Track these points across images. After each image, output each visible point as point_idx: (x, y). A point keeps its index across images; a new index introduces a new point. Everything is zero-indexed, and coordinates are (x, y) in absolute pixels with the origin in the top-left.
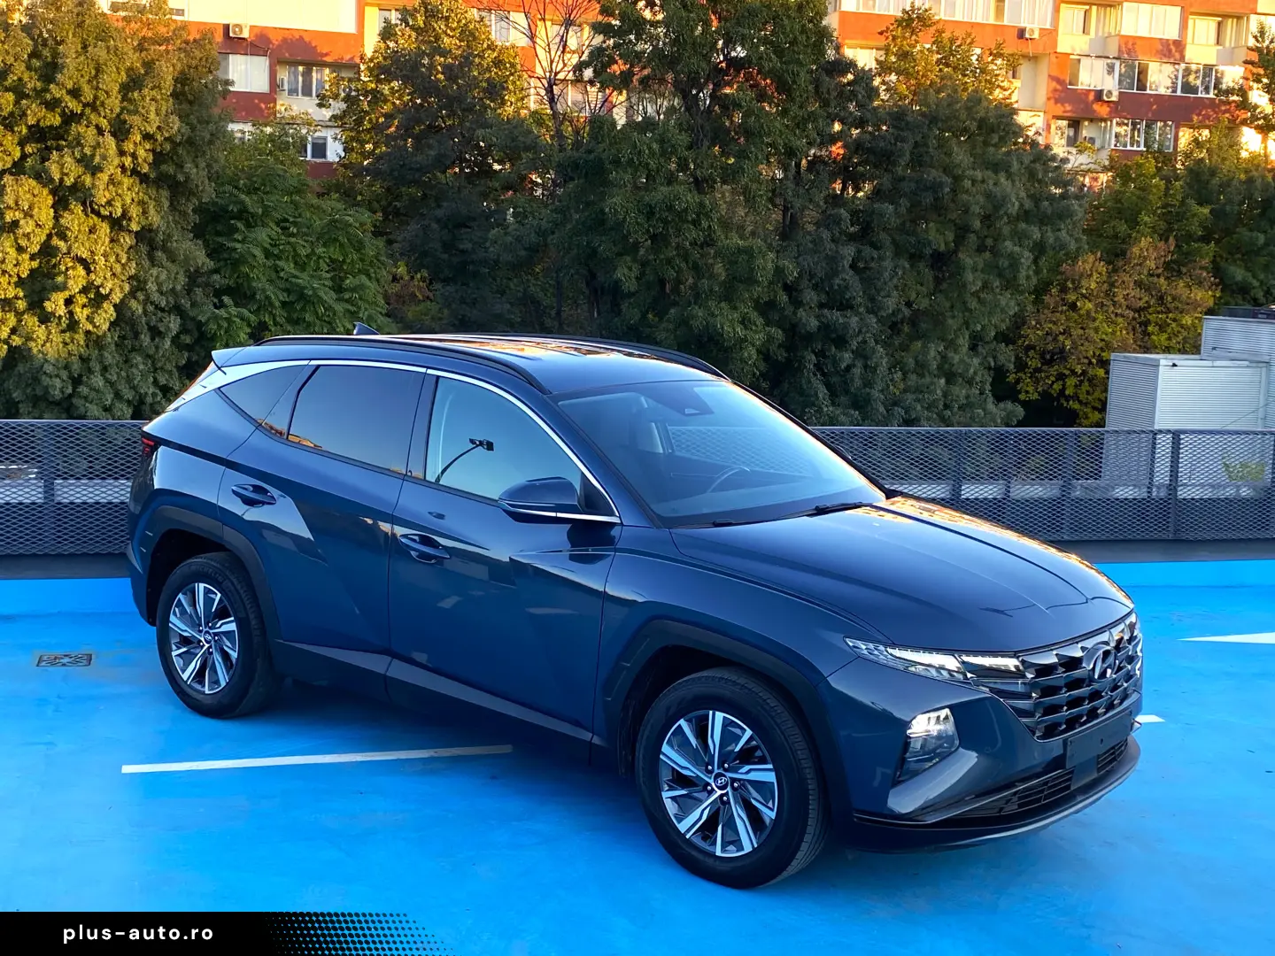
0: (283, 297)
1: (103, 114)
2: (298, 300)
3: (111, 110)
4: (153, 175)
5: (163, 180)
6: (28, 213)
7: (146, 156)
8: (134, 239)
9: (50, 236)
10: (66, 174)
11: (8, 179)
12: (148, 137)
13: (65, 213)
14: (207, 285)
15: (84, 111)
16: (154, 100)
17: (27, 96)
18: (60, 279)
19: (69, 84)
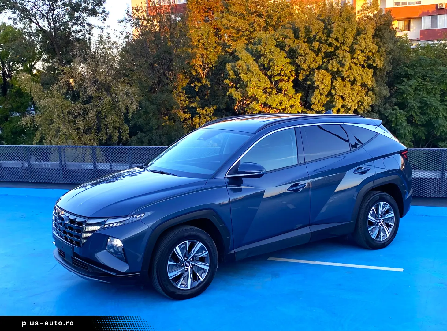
0: (419, 105)
1: (346, 46)
2: (425, 106)
3: (349, 44)
4: (365, 65)
5: (369, 66)
6: (322, 82)
7: (362, 58)
8: (360, 88)
9: (331, 89)
10: (334, 68)
11: (316, 71)
12: (362, 51)
13: (335, 81)
14: (391, 102)
15: (340, 45)
16: (365, 38)
17: (322, 43)
18: (334, 103)
19: (335, 37)
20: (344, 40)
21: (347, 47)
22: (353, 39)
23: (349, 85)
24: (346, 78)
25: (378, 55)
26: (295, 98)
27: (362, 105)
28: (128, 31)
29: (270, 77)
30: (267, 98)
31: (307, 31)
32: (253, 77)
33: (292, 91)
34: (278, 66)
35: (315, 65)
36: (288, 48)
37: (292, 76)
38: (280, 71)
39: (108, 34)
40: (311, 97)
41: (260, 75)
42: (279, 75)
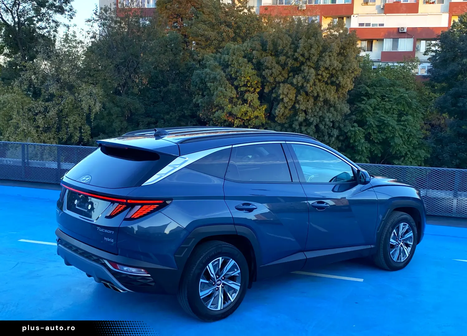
0: (377, 123)
1: (311, 62)
2: (382, 125)
3: (314, 60)
4: (329, 82)
5: (333, 83)
6: (287, 95)
7: (326, 75)
8: (323, 104)
9: (295, 103)
10: (299, 83)
11: (281, 85)
12: (327, 69)
13: (299, 96)
14: (351, 119)
15: (306, 61)
16: (330, 56)
17: (289, 57)
18: (297, 117)
19: (301, 53)
20: (310, 56)
21: (313, 63)
22: (318, 55)
23: (312, 100)
24: (310, 94)
25: (341, 73)
26: (260, 110)
27: (323, 120)
28: (95, 31)
29: (236, 88)
30: (232, 108)
31: (275, 44)
32: (220, 86)
33: (257, 102)
34: (245, 77)
35: (281, 78)
36: (256, 60)
37: (258, 87)
38: (247, 82)
39: (74, 32)
40: (276, 109)
41: (227, 84)
42: (245, 85)
